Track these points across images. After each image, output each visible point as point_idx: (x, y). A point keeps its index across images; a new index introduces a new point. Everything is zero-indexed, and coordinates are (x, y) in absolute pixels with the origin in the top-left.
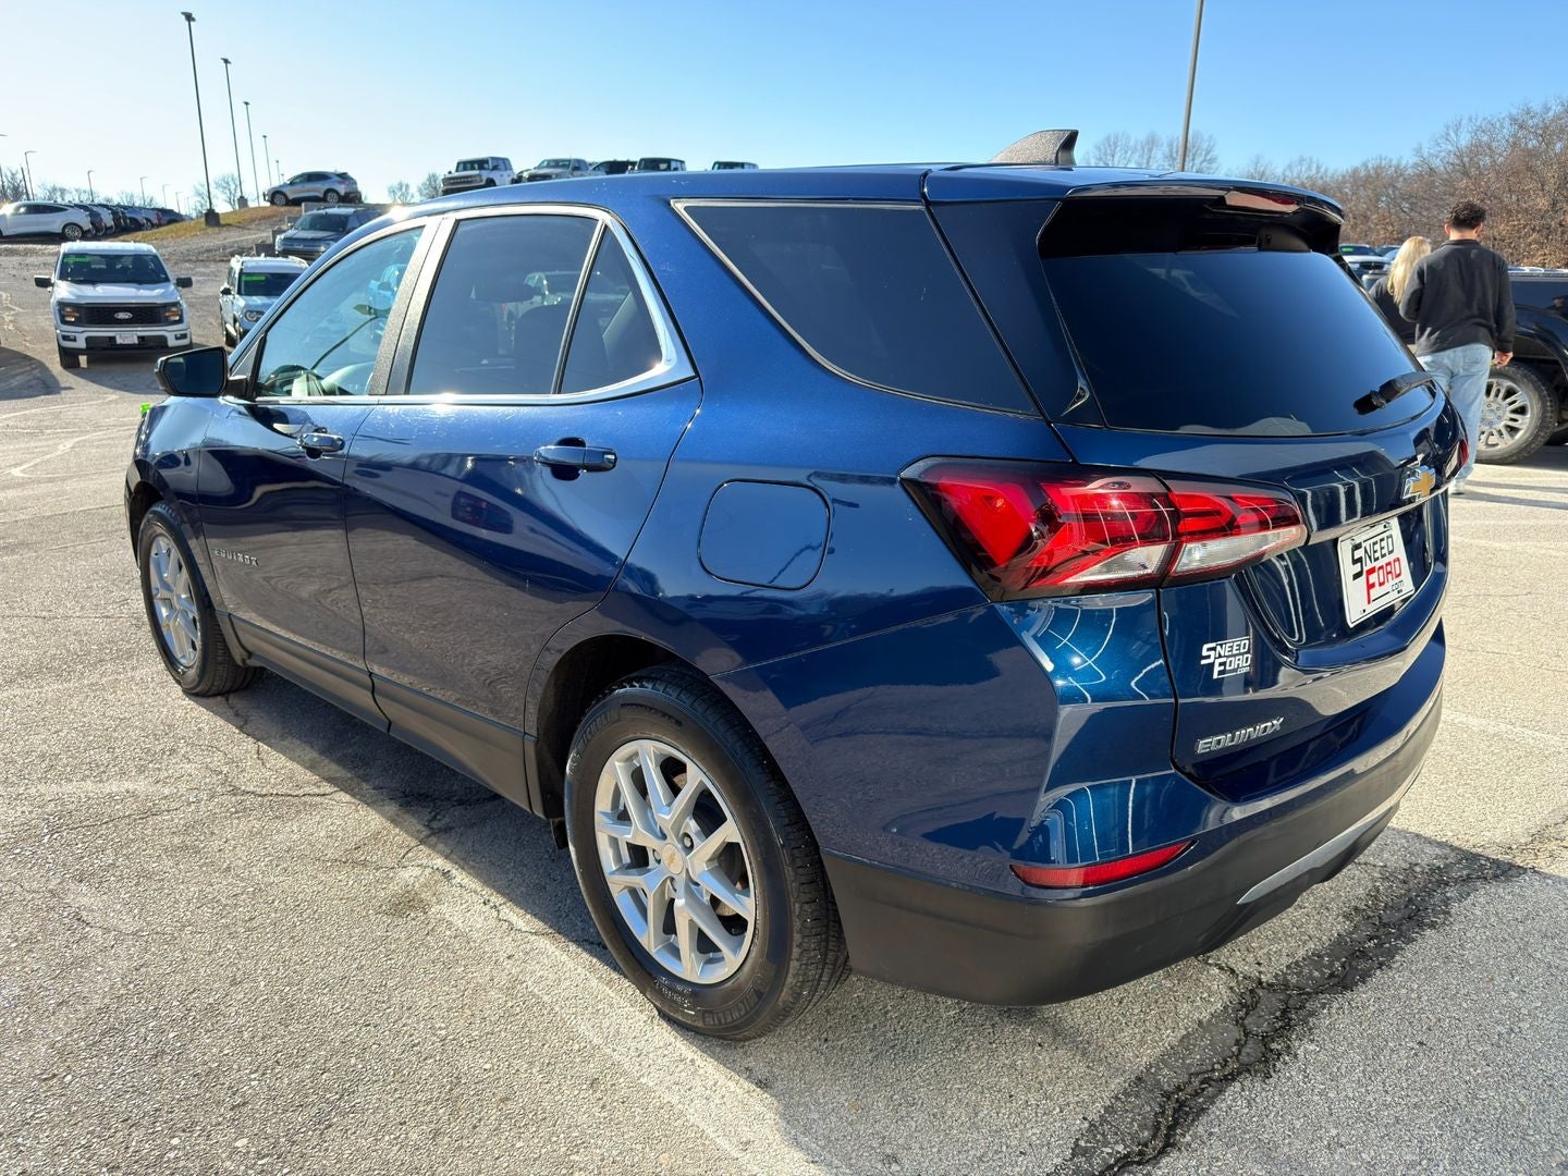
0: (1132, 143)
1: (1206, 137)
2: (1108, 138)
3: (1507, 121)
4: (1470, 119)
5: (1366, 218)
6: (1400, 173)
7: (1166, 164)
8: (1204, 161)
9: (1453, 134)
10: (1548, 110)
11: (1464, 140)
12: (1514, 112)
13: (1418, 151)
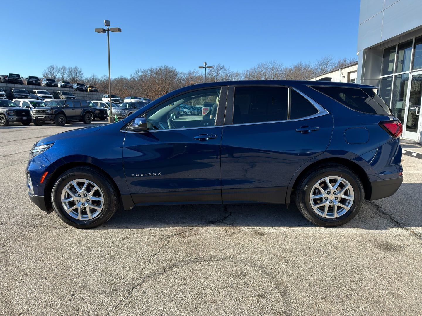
0: (58, 68)
1: (79, 68)
2: (51, 66)
3: (148, 71)
4: (141, 69)
5: (122, 91)
6: (127, 80)
7: (69, 74)
8: (79, 74)
9: (138, 73)
10: (157, 69)
11: (140, 74)
12: (149, 69)
13: (131, 75)
